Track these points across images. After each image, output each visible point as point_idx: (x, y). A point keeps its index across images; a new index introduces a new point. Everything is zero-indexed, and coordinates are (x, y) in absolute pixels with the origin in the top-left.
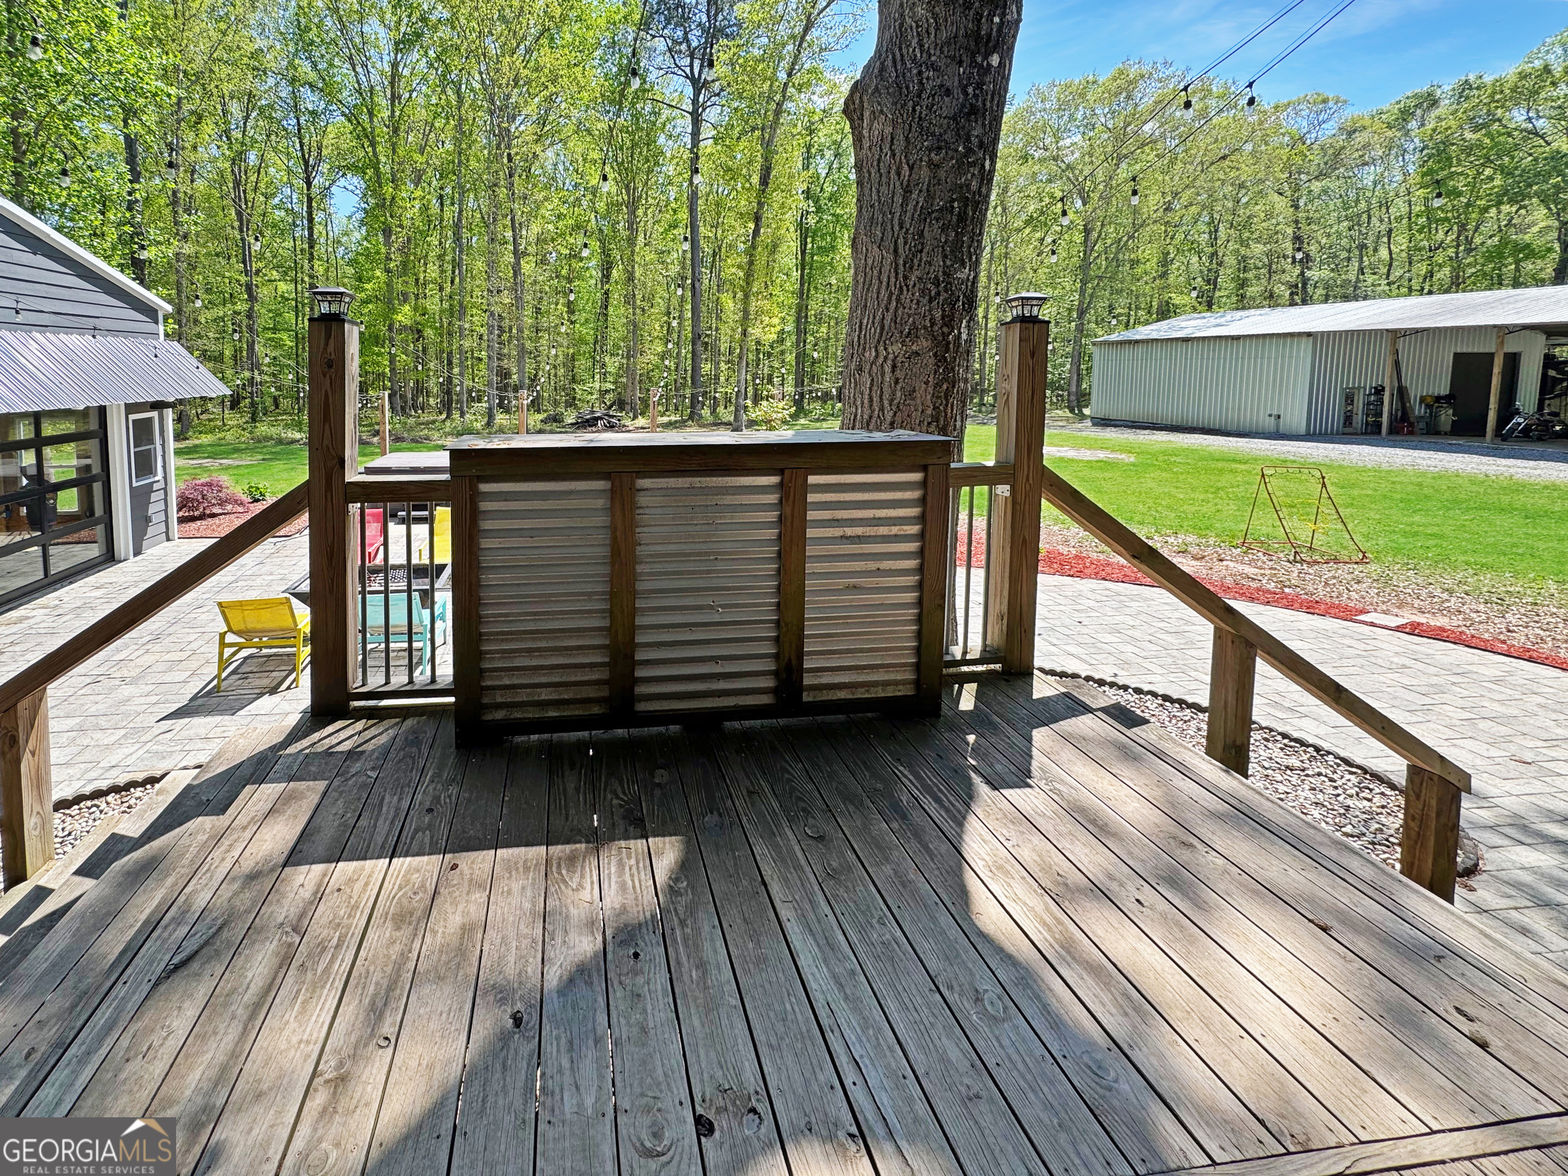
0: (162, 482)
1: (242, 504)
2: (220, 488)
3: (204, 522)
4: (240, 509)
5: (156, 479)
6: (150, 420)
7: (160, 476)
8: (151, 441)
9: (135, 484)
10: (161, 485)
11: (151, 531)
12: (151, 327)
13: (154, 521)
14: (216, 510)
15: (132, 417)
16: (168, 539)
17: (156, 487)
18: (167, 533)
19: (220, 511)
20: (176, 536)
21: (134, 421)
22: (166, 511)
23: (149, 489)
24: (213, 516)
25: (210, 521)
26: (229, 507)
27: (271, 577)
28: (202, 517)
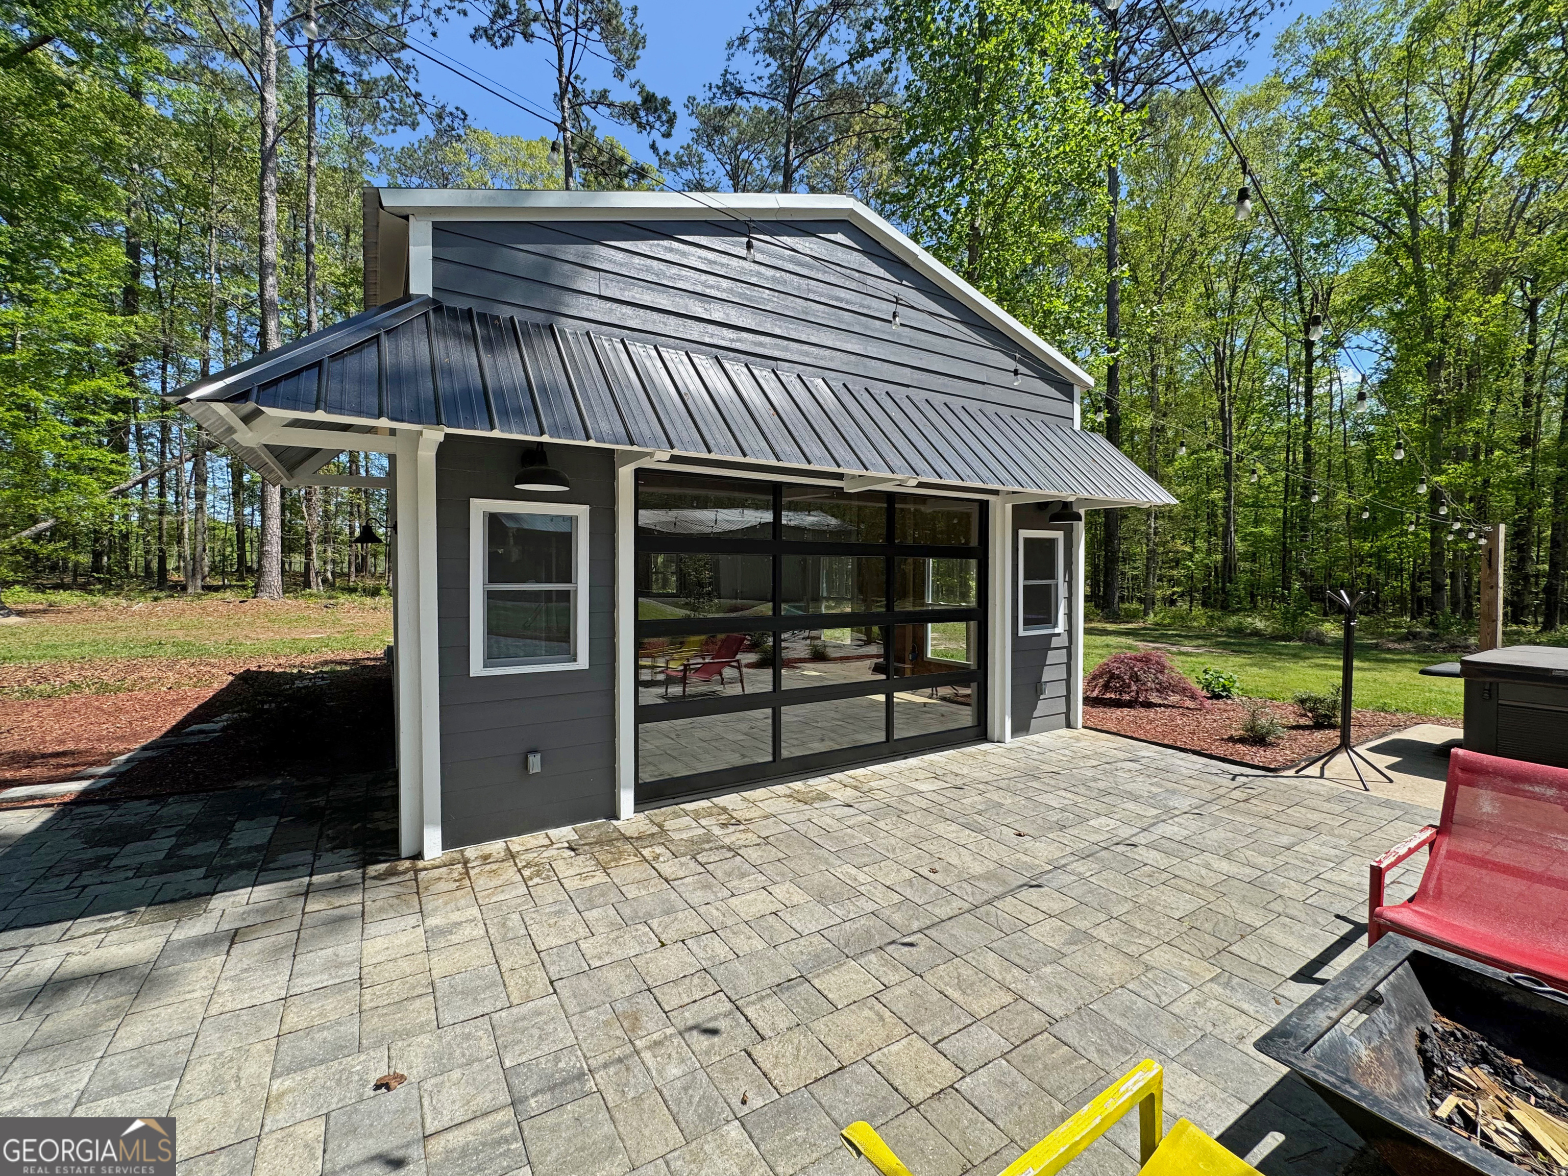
0: (1065, 636)
1: (1193, 697)
2: (1162, 669)
3: (1133, 712)
4: (1189, 703)
5: (1057, 631)
6: (1052, 542)
7: (1061, 628)
8: (1052, 575)
9: (1021, 633)
10: (1063, 641)
11: (1042, 708)
12: (1060, 407)
13: (1048, 694)
14: (1154, 698)
15: (1024, 533)
16: (1069, 726)
17: (1055, 642)
18: (1068, 714)
19: (1160, 701)
20: (1080, 725)
21: (1027, 540)
22: (1068, 681)
23: (1045, 643)
24: (1148, 705)
25: (1142, 712)
26: (1174, 698)
27: (1224, 866)
28: (1130, 704)
